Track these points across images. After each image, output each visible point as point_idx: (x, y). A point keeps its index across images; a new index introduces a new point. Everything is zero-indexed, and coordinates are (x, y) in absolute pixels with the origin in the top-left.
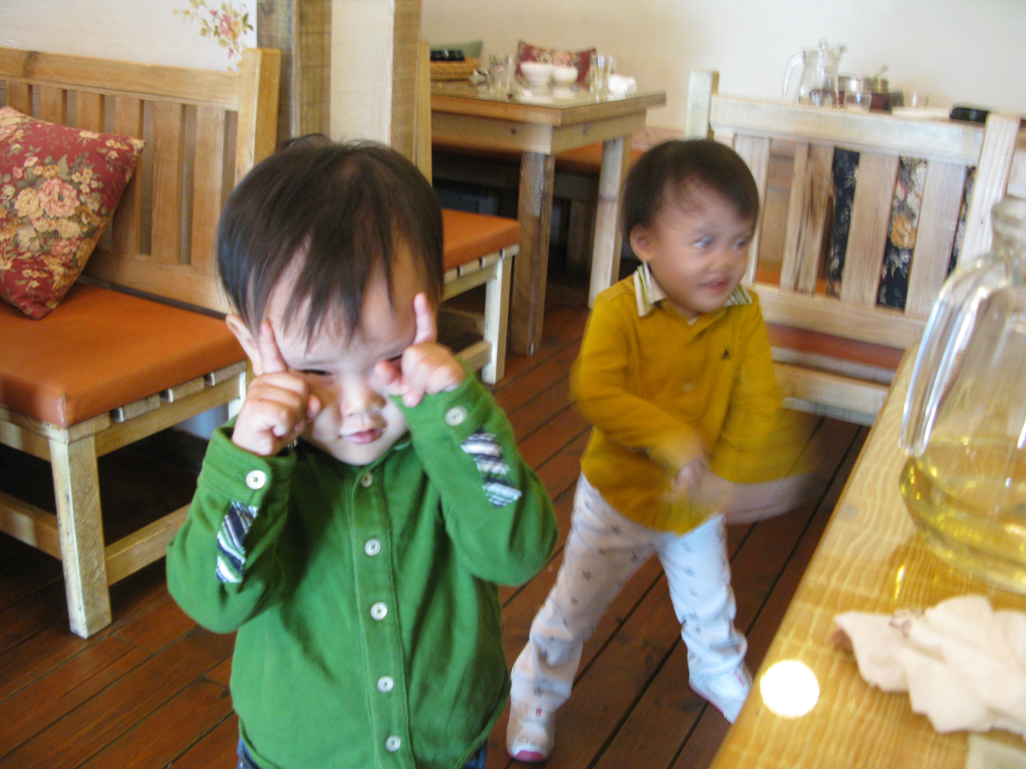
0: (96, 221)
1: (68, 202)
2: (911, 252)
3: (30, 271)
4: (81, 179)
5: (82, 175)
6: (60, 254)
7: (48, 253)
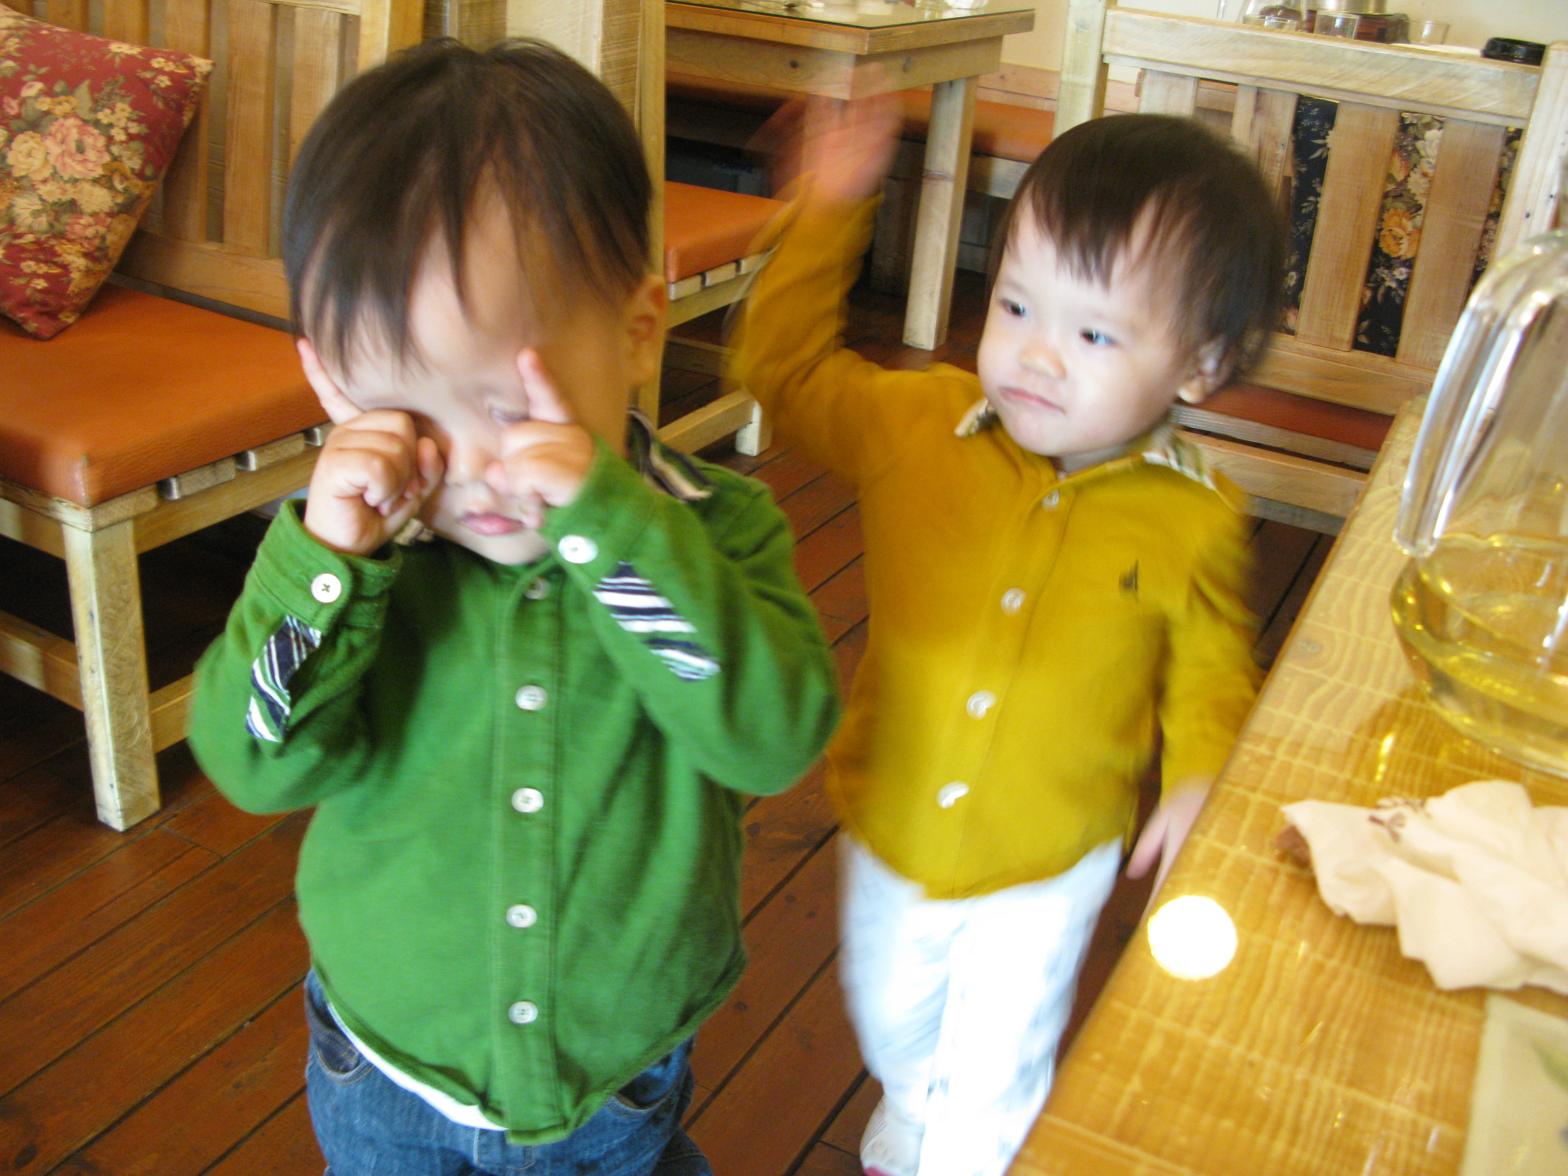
0: (138, 187)
1: (91, 155)
2: (1409, 264)
3: (32, 263)
4: (113, 119)
5: (113, 112)
6: (81, 238)
7: (61, 236)
